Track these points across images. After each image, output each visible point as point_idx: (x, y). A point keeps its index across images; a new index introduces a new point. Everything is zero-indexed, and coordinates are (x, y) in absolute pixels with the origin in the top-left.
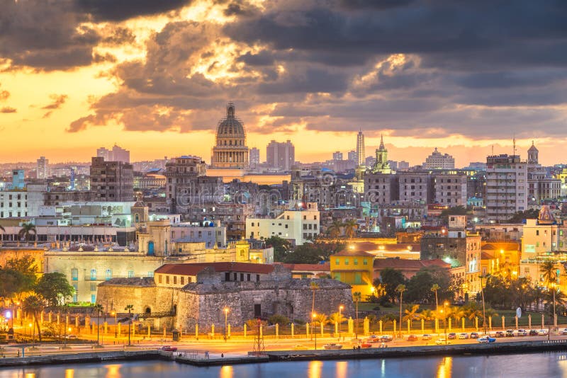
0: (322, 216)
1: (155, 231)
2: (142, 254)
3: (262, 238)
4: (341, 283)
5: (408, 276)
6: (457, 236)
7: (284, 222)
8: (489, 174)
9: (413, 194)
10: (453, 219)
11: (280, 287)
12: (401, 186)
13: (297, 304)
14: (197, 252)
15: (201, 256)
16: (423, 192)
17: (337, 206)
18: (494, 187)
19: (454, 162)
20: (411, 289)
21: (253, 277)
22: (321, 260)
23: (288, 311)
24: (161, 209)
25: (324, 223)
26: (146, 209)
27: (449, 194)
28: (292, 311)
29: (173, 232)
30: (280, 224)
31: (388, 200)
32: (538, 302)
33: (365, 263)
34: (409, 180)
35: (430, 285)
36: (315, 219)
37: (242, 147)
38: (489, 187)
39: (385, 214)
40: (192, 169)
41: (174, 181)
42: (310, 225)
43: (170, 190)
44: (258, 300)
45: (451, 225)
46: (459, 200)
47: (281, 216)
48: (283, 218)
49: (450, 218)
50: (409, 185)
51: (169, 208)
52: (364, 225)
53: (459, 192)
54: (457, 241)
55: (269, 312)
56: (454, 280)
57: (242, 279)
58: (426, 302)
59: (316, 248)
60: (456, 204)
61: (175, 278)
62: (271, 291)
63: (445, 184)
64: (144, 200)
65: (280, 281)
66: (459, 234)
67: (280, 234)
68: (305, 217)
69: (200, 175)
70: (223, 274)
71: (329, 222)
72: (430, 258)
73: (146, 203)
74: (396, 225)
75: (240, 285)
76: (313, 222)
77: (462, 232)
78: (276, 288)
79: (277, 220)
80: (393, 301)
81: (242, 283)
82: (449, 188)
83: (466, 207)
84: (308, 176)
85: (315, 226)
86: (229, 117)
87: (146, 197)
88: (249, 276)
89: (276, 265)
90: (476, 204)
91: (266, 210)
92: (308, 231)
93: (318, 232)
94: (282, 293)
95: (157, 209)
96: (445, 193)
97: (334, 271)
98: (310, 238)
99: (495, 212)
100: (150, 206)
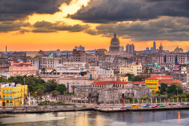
0: (143, 67)
1: (92, 72)
2: (88, 79)
3: (124, 74)
4: (148, 87)
5: (169, 85)
6: (184, 73)
7: (131, 69)
9: (170, 60)
10: (183, 68)
11: (130, 88)
12: (167, 58)
13: (135, 94)
14: (105, 78)
15: (106, 79)
16: (174, 60)
17: (147, 64)
19: (183, 51)
20: (170, 89)
21: (122, 85)
22: (142, 80)
23: (132, 96)
25: (143, 69)
26: (89, 65)
27: (181, 60)
28: (133, 96)
29: (98, 72)
30: (130, 69)
31: (163, 62)
33: (156, 81)
34: (169, 56)
35: (176, 88)
36: (141, 68)
37: (118, 46)
39: (162, 66)
40: (103, 53)
41: (98, 56)
42: (139, 70)
43: (97, 59)
44: (123, 92)
45: (182, 70)
46: (184, 62)
47: (130, 67)
48: (131, 67)
50: (169, 58)
51: (96, 64)
52: (156, 70)
53: (184, 60)
54: (184, 75)
55: (127, 96)
56: (183, 86)
57: (118, 86)
58: (174, 93)
59: (141, 77)
60: (183, 63)
61: (98, 86)
62: (127, 90)
63: (180, 57)
64: (89, 62)
65: (130, 87)
66: (185, 72)
67: (130, 72)
68: (137, 67)
69: (106, 55)
70: (113, 84)
71: (145, 69)
72: (176, 80)
74: (165, 70)
75: (118, 88)
76: (140, 69)
78: (129, 89)
79: (129, 68)
80: (164, 93)
82: (181, 58)
83: (187, 64)
84: (139, 55)
85: (141, 70)
86: (114, 37)
87: (89, 61)
88: (120, 85)
89: (129, 82)
91: (126, 65)
92: (138, 72)
93: (141, 72)
94: (131, 90)
95: (93, 65)
96: (180, 60)
97: (146, 84)
98: (139, 73)
100: (91, 64)
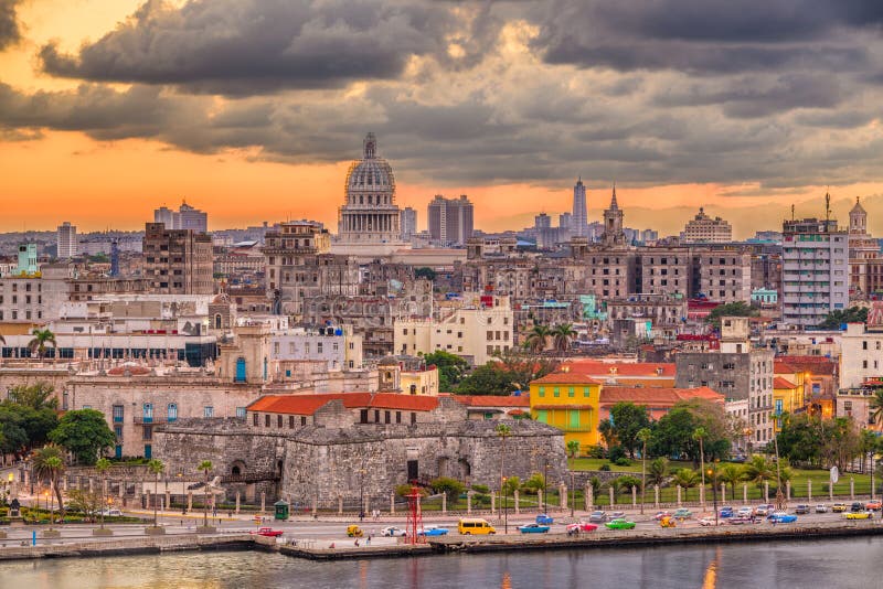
0: (518, 318)
1: (247, 342)
2: (227, 381)
3: (420, 353)
4: (547, 426)
5: (656, 417)
6: (735, 351)
7: (457, 328)
8: (787, 250)
9: (664, 283)
10: (728, 324)
11: (448, 433)
12: (646, 270)
13: (477, 461)
14: (316, 377)
15: (322, 383)
16: (681, 279)
17: (542, 301)
18: (794, 272)
19: (730, 231)
20: (662, 436)
21: (406, 417)
22: (515, 389)
23: (463, 471)
24: (258, 307)
25: (519, 329)
26: (233, 307)
27: (722, 283)
28: (468, 472)
29: (277, 344)
30: (449, 332)
31: (623, 293)
32: (865, 457)
33: (586, 395)
34: (658, 260)
35: (691, 430)
36: (506, 323)
37: (383, 206)
38: (787, 271)
39: (619, 315)
40: (307, 243)
41: (278, 261)
42: (498, 333)
43: (272, 276)
44: (413, 454)
45: (725, 332)
46: (737, 293)
47: (451, 318)
48: (453, 321)
49: (723, 322)
50: (658, 269)
51: (270, 305)
52: (585, 332)
53: (738, 280)
54: (735, 359)
55: (432, 472)
56: (730, 421)
57: (388, 420)
58: (684, 456)
59: (507, 370)
60: (732, 299)
61: (280, 418)
62: (434, 439)
63: (716, 267)
64: (231, 292)
65: (449, 423)
66: (739, 346)
67: (449, 347)
68: (489, 321)
69: (321, 252)
70: (357, 411)
71: (528, 328)
72: (692, 387)
73: (233, 298)
74: (637, 333)
75: (384, 429)
76: (503, 329)
77: (743, 344)
78: (442, 435)
79: (445, 326)
80: (632, 455)
81: (387, 426)
82: (722, 272)
83: (749, 304)
84: (494, 254)
85: (506, 334)
87: (234, 287)
88: (399, 415)
89: (442, 397)
90: (766, 299)
91: (426, 308)
92: (494, 343)
93: (510, 344)
94: (452, 442)
95: (251, 306)
96: (716, 282)
97: (537, 409)
98: (497, 353)
99: (796, 312)
100: (239, 301)
